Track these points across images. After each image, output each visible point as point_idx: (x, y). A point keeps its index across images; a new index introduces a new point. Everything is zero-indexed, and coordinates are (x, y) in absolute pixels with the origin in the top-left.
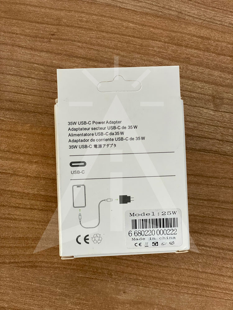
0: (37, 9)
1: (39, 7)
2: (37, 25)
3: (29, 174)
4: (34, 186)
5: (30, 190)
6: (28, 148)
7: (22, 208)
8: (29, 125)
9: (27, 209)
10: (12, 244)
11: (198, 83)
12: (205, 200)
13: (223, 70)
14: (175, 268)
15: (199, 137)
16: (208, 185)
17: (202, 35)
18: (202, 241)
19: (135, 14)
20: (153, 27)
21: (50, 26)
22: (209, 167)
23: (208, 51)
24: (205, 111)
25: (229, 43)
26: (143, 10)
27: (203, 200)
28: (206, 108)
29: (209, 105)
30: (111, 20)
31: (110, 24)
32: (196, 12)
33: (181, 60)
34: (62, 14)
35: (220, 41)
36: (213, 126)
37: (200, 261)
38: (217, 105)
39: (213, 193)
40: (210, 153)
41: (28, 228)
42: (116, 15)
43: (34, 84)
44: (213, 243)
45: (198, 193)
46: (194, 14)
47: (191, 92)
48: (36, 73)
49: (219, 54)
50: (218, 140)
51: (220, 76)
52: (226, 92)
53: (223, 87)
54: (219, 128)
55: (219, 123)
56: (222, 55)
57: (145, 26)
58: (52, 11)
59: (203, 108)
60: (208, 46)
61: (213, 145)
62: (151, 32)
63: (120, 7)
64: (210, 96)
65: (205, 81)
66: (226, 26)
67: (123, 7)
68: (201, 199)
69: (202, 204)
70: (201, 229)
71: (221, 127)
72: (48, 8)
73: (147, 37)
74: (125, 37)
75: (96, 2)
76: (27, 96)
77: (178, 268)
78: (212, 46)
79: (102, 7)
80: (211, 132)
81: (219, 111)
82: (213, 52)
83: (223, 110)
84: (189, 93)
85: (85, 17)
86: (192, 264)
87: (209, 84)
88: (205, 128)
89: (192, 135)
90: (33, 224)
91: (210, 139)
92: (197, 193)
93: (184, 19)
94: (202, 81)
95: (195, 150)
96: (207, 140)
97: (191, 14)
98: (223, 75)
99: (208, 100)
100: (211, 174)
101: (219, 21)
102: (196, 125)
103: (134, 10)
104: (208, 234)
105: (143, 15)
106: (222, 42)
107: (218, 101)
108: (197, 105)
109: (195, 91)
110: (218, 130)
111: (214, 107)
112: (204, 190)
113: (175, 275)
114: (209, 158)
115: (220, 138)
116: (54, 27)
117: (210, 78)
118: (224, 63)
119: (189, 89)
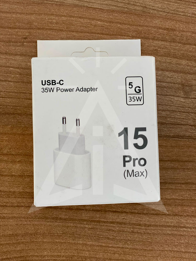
0: (9, 15)
1: (10, 13)
2: (10, 30)
3: (13, 174)
4: (19, 184)
5: (16, 189)
6: (10, 149)
7: (9, 206)
8: (9, 126)
9: (14, 207)
10: (3, 241)
11: (167, 73)
12: (183, 184)
13: (189, 58)
14: (160, 250)
15: (172, 124)
16: (184, 169)
17: (167, 27)
18: (183, 222)
19: (102, 13)
20: (120, 23)
21: (22, 30)
22: (184, 152)
23: (174, 42)
24: (176, 99)
25: (193, 33)
26: (109, 8)
27: (180, 183)
28: (177, 96)
29: (180, 93)
30: (80, 19)
31: (79, 24)
32: (160, 5)
33: (149, 52)
34: (33, 17)
35: (185, 31)
36: (184, 112)
37: (183, 241)
38: (186, 92)
39: (190, 176)
40: (184, 138)
41: (17, 225)
42: (84, 15)
43: (11, 87)
44: (193, 223)
45: (176, 178)
46: (158, 7)
47: (161, 82)
48: (13, 76)
49: (185, 44)
50: (191, 125)
51: (188, 64)
52: (194, 80)
53: (192, 74)
54: (191, 114)
55: (190, 109)
56: (188, 44)
57: (113, 22)
58: (23, 16)
59: (174, 96)
60: (174, 37)
61: (186, 131)
62: (119, 28)
63: (87, 7)
64: (179, 84)
65: (173, 71)
66: (189, 16)
67: (90, 7)
68: (178, 183)
69: (180, 188)
70: (181, 211)
71: (192, 113)
72: (19, 13)
73: (115, 33)
74: (94, 35)
75: (64, 4)
76: (6, 99)
77: (162, 250)
78: (178, 36)
79: (70, 8)
80: (183, 119)
81: (190, 98)
82: (179, 43)
83: (193, 97)
84: (160, 83)
85: (55, 19)
86: (175, 246)
87: (178, 73)
88: (178, 115)
89: (165, 123)
90: (21, 221)
91: (183, 125)
92: (174, 178)
93: (149, 13)
94: (171, 71)
95: (169, 136)
96: (179, 126)
97: (155, 8)
98: (190, 64)
99: (178, 89)
100: (187, 159)
101: (182, 12)
102: (168, 113)
103: (101, 9)
104: (187, 215)
105: (110, 13)
106: (187, 32)
107: (188, 88)
108: (168, 94)
109: (165, 81)
110: (189, 116)
111: (184, 94)
112: (181, 174)
113: (160, 257)
114: (183, 143)
115: (192, 123)
116: (26, 30)
117: (178, 67)
118: (191, 52)
119: (159, 79)
